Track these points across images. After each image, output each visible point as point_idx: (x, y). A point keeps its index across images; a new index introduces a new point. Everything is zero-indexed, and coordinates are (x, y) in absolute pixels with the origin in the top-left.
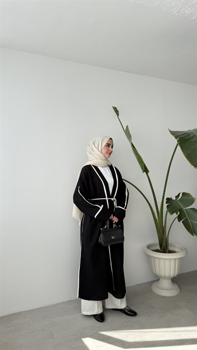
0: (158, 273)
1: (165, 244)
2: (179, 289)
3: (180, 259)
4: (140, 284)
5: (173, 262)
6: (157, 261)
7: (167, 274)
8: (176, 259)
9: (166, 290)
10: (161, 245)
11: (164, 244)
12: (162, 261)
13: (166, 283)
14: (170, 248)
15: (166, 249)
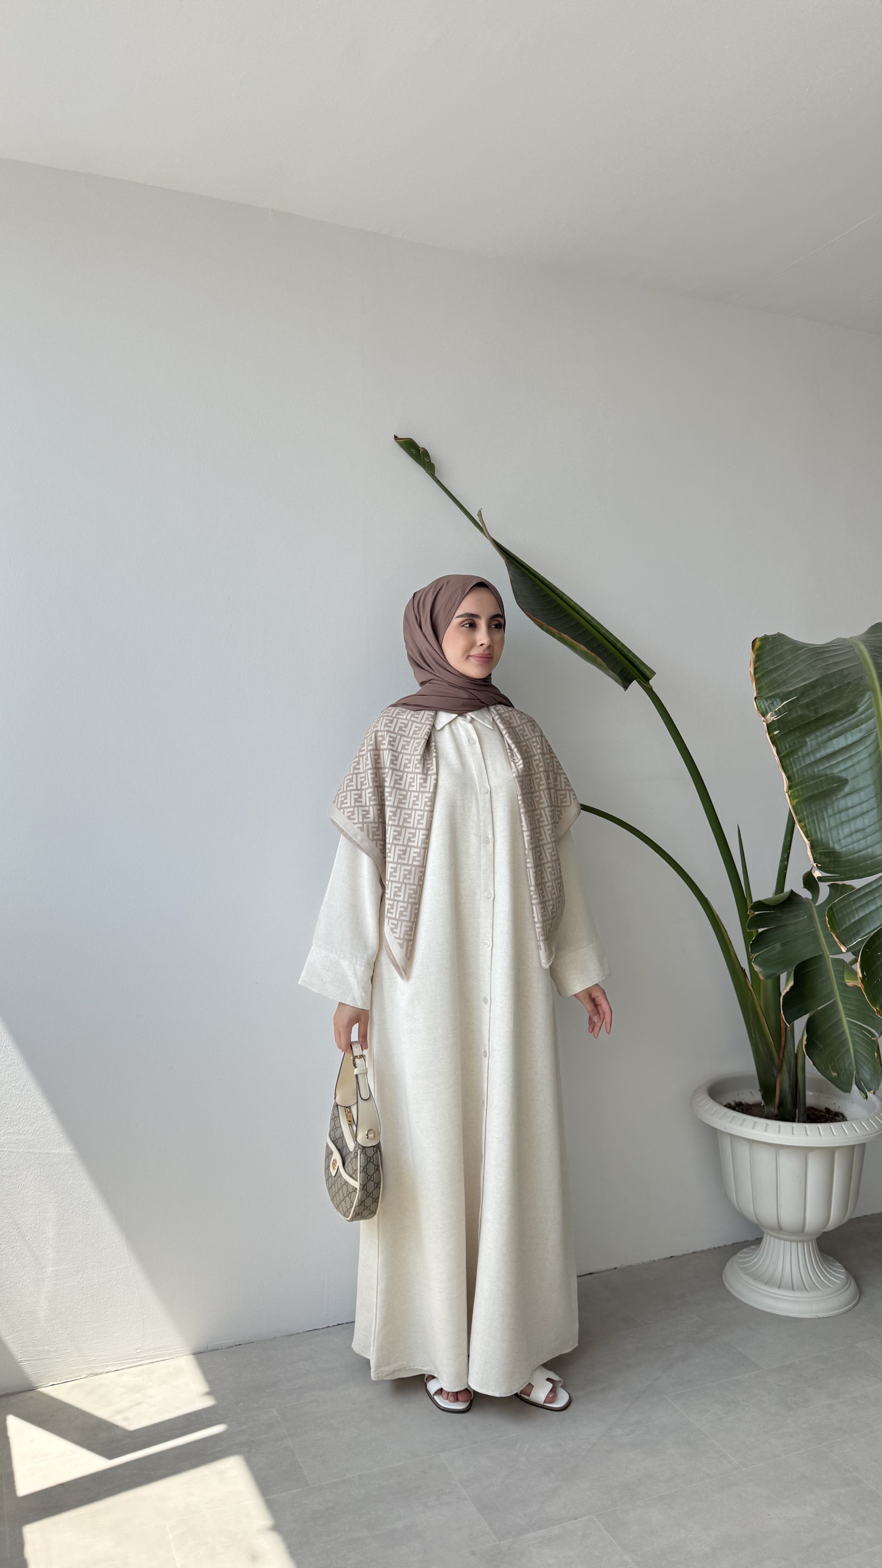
0: (750, 1210)
1: (788, 1088)
2: (852, 1289)
3: (857, 1152)
5: (816, 1163)
7: (790, 1218)
8: (833, 1151)
9: (789, 1287)
11: (783, 1083)
12: (767, 1158)
13: (789, 1257)
14: (814, 1101)
15: (795, 1104)
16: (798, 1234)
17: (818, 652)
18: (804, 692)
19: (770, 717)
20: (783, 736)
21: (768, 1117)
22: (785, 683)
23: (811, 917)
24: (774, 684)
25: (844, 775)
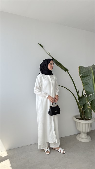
0: (79, 130)
2: (91, 139)
3: (91, 124)
5: (87, 125)
6: (79, 124)
7: (84, 131)
8: (89, 123)
9: (84, 139)
10: (81, 116)
11: (83, 116)
12: (81, 124)
13: (83, 135)
15: (84, 118)
16: (85, 133)
17: (86, 68)
18: (84, 73)
19: (80, 76)
20: (82, 78)
21: (81, 120)
22: (82, 72)
23: (85, 99)
24: (81, 72)
25: (89, 82)
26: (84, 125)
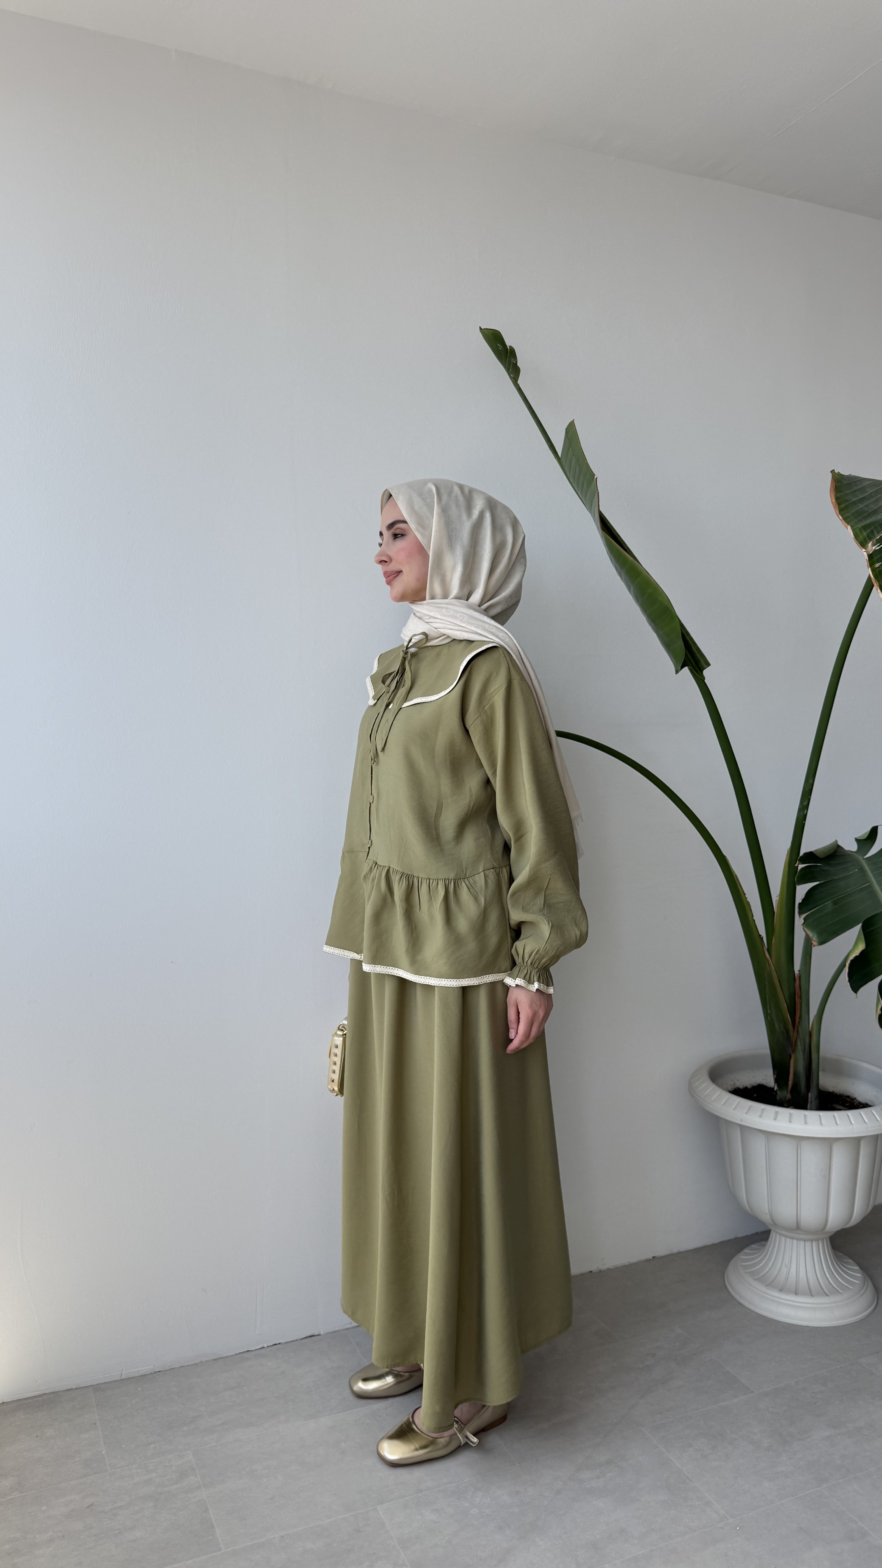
0: (762, 1209)
1: (801, 1068)
2: (870, 1290)
4: (672, 1255)
7: (810, 1215)
8: (859, 1141)
10: (780, 1068)
11: (796, 1063)
12: (785, 1151)
14: (828, 1082)
15: (809, 1087)
16: (817, 1232)
21: (780, 1104)
26: (811, 1158)
